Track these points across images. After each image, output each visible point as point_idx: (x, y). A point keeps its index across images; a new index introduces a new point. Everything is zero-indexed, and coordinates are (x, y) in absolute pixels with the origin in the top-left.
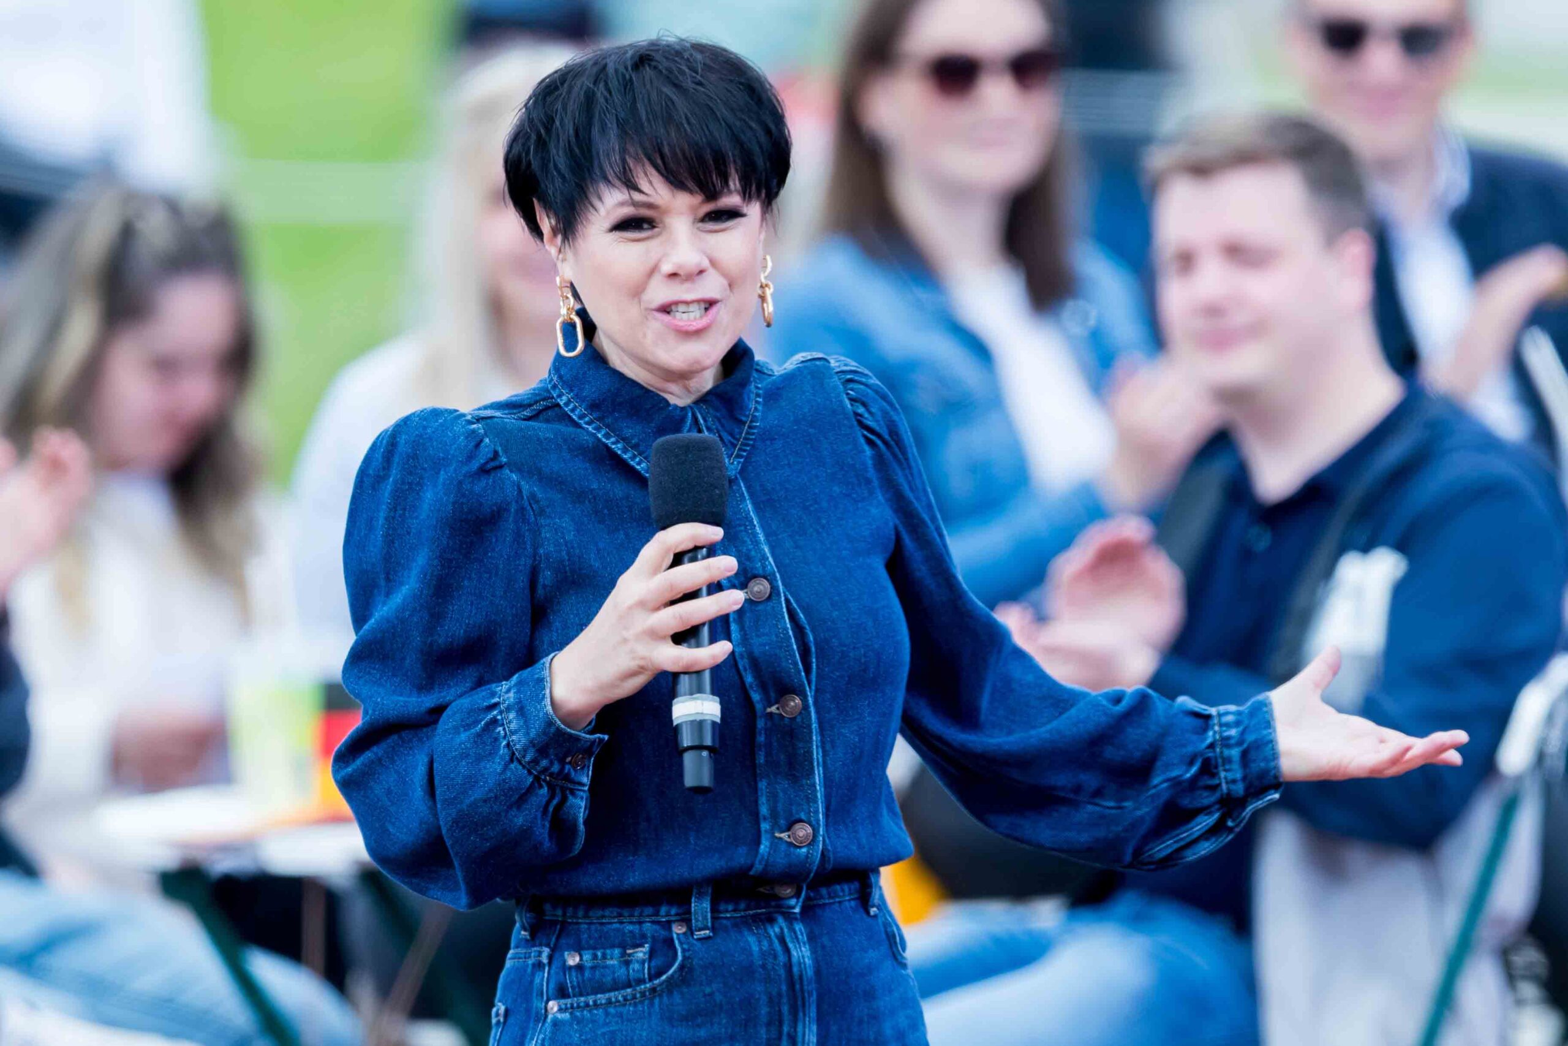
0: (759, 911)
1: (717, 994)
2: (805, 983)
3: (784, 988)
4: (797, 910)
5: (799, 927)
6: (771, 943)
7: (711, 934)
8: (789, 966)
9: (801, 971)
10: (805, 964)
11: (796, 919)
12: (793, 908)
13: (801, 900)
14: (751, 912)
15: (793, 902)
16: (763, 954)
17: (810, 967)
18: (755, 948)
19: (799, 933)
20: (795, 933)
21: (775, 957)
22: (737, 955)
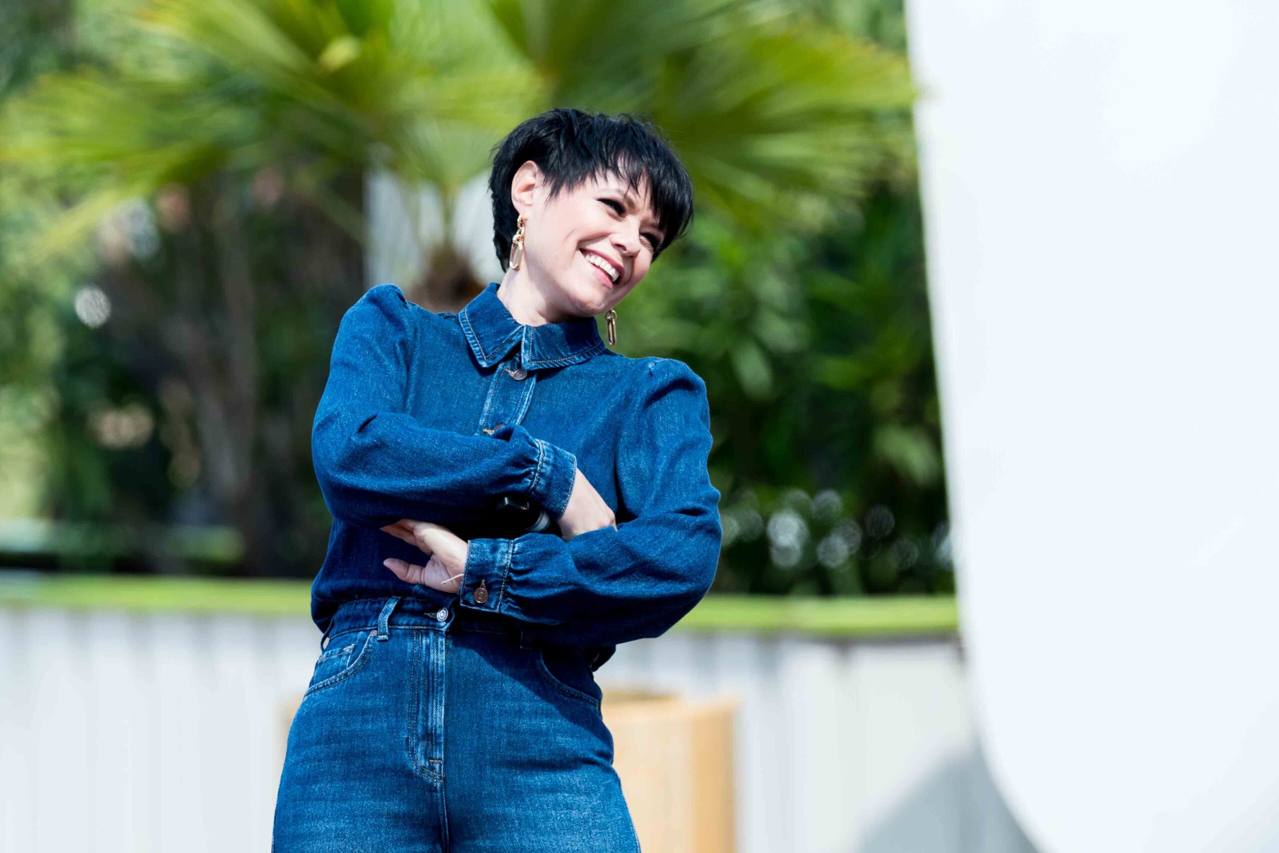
0: (420, 627)
1: (381, 678)
2: (436, 677)
3: (422, 680)
4: (444, 630)
5: (442, 640)
6: (421, 649)
7: (387, 639)
8: (426, 665)
9: (434, 669)
10: (437, 664)
11: (442, 635)
12: (442, 627)
13: (450, 623)
14: (416, 627)
15: (445, 625)
16: (413, 655)
17: (442, 667)
18: (409, 651)
19: (439, 643)
21: (421, 657)
22: (396, 654)
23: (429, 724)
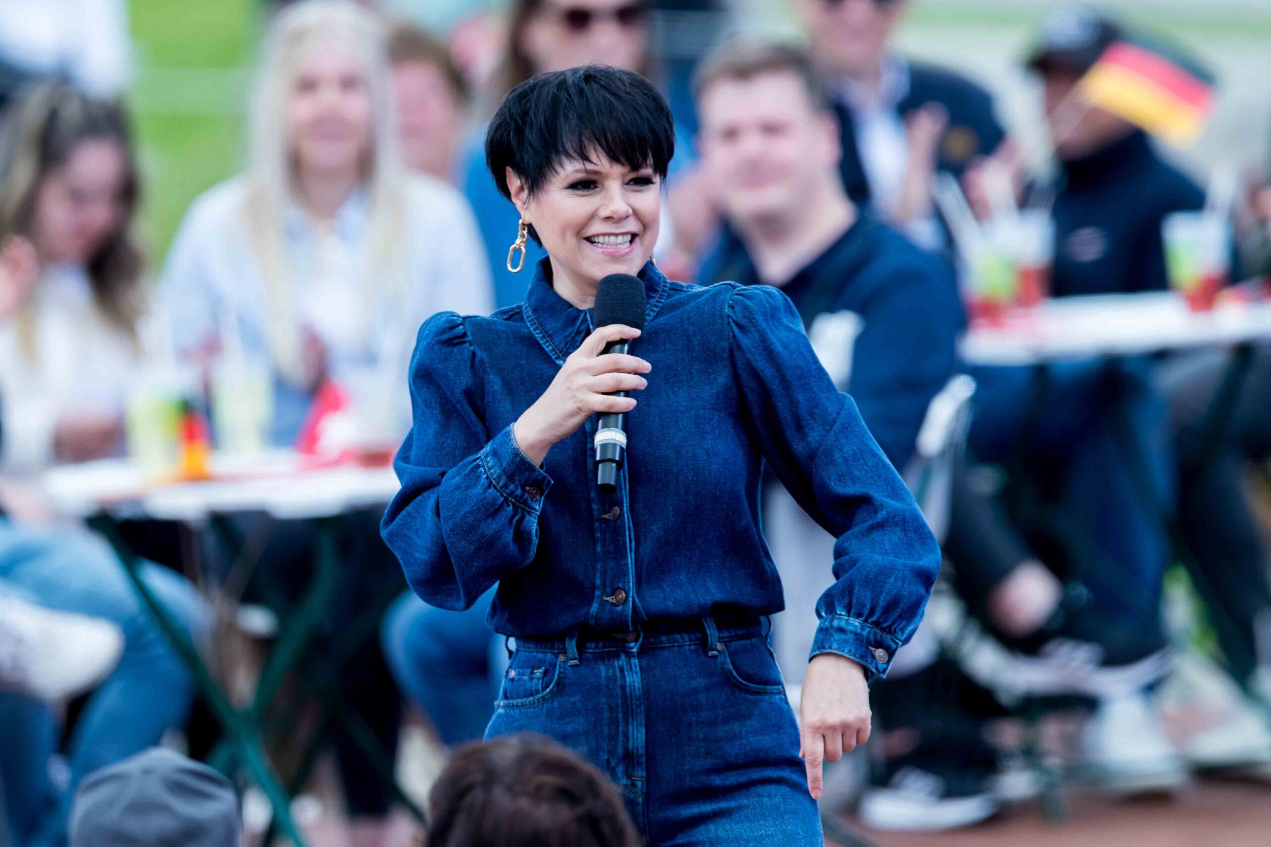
0: (611, 649)
2: (634, 699)
3: (620, 701)
4: (635, 650)
5: (635, 661)
6: (614, 671)
7: (578, 663)
8: (623, 687)
9: (631, 691)
10: (634, 686)
11: (634, 656)
12: (632, 648)
13: (639, 643)
14: (606, 650)
15: (632, 645)
16: (608, 678)
17: (639, 689)
18: (603, 674)
19: (633, 666)
20: (631, 665)
21: (616, 680)
22: (590, 678)
23: (630, 745)
